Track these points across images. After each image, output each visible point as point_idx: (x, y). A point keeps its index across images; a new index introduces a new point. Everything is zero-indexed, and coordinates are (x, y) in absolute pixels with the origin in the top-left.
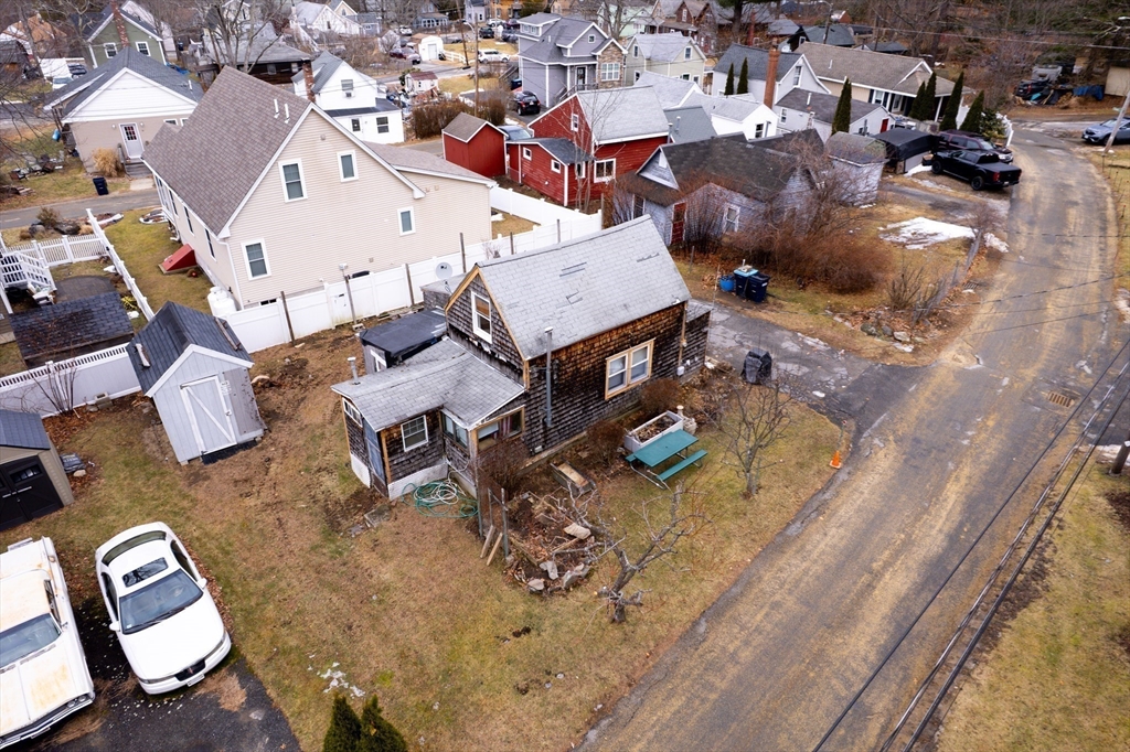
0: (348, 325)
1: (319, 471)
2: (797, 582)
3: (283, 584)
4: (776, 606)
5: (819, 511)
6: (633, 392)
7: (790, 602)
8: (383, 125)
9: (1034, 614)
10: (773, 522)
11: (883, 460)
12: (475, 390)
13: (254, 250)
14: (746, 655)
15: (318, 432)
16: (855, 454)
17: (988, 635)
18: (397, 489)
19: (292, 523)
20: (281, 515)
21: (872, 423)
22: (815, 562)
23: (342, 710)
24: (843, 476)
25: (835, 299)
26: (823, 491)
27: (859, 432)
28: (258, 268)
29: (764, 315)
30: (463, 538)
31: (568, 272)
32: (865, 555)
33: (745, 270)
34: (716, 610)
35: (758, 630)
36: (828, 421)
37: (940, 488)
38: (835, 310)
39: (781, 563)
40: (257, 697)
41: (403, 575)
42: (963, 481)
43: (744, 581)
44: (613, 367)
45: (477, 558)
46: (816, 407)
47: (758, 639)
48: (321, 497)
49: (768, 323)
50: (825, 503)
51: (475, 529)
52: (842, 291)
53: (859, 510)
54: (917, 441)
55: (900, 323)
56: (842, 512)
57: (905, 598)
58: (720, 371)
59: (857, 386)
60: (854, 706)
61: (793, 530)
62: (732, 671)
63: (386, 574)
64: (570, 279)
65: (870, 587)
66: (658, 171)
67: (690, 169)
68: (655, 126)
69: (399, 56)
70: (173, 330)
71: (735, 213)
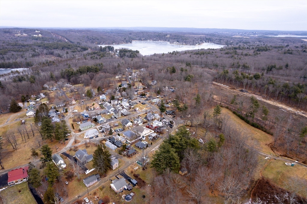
12: (152, 138)
18: (150, 140)
28: (143, 134)
29: (160, 135)
33: (159, 133)
38: (162, 135)
44: (155, 137)
55: (164, 135)
64: (154, 135)
66: (156, 129)
67: (157, 129)
68: (156, 126)
69: (135, 111)
70: (143, 137)
71: (159, 131)
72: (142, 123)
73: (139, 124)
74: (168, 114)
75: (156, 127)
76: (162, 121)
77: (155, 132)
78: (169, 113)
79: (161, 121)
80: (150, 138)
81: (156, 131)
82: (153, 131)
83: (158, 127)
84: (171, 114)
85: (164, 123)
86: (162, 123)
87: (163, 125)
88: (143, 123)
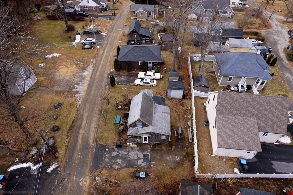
2: (94, 117)
4: (95, 114)
5: (96, 127)
7: (94, 115)
9: (68, 127)
11: (91, 142)
14: (96, 108)
16: (96, 140)
17: (73, 122)
21: (96, 148)
22: (94, 121)
24: (96, 134)
27: (97, 145)
32: (88, 125)
35: (96, 111)
36: (102, 144)
37: (82, 141)
42: (79, 144)
46: (106, 146)
47: (95, 110)
50: (96, 129)
54: (87, 149)
56: (93, 129)
57: (82, 123)
59: (102, 156)
60: (84, 110)
61: (98, 123)
62: (96, 107)
65: (86, 121)
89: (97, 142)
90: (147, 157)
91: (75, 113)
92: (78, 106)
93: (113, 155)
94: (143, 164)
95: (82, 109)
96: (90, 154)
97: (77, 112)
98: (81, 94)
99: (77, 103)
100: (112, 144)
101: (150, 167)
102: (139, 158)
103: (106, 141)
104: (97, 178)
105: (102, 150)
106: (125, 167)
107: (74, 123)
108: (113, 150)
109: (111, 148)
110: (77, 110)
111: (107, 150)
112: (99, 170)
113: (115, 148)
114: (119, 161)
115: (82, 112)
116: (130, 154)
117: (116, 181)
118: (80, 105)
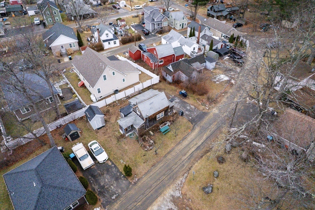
0: (115, 101)
1: (115, 131)
2: (180, 149)
3: (113, 149)
5: (185, 139)
6: (161, 119)
7: (178, 152)
8: (115, 43)
9: (208, 154)
10: (178, 140)
11: (197, 130)
12: (137, 122)
13: (99, 89)
14: (171, 159)
15: (114, 124)
16: (193, 129)
17: (202, 157)
18: (127, 135)
19: (113, 140)
20: (111, 138)
21: (197, 124)
22: (183, 146)
23: (125, 166)
24: (190, 133)
25: (199, 97)
26: (186, 136)
27: (195, 125)
28: (99, 92)
29: (186, 100)
30: (136, 143)
31: (151, 104)
32: (190, 145)
33: (183, 91)
34: (169, 153)
35: (174, 156)
36: (190, 123)
37: (203, 135)
38: (198, 99)
39: (178, 146)
40: (113, 163)
41: (129, 148)
42: (207, 134)
43: (173, 149)
44: (158, 116)
45: (138, 146)
46: (189, 121)
48: (116, 136)
49: (186, 102)
50: (187, 137)
51: (138, 141)
52: (200, 95)
53: (191, 138)
54: (203, 127)
55: (208, 103)
56: (188, 139)
57: (193, 152)
58: (176, 113)
59: (197, 117)
61: (181, 142)
62: (169, 161)
63: (126, 148)
64: (151, 105)
65: (189, 150)
66: (170, 68)
67: (176, 68)
68: (171, 52)
69: (115, 7)
70: (92, 111)
71: (184, 77)
72: (118, 41)
73: (106, 45)
74: (218, 18)
75: (169, 59)
76: (197, 33)
77: (163, 79)
78: (219, 14)
79: (192, 35)
80: (125, 122)
81: (169, 79)
82: (156, 78)
83: (178, 58)
84: (225, 18)
85: (204, 42)
86: (198, 42)
87: (199, 49)
88: (124, 42)
89: (194, 127)
90: (172, 100)
91: (194, 166)
92: (186, 175)
93: (190, 113)
94: (177, 99)
95: (185, 167)
96: (203, 123)
97: (192, 167)
98: (172, 193)
99: (184, 181)
100: (184, 118)
101: (175, 96)
102: (176, 102)
103: (187, 123)
104: (208, 109)
105: (194, 120)
106: (188, 103)
107: (201, 155)
108: (187, 115)
109: (187, 117)
110: (190, 169)
111: (190, 118)
112: (204, 111)
113: (184, 115)
114: (188, 108)
115: (186, 165)
116: (179, 107)
117: (198, 101)
118: (183, 175)
